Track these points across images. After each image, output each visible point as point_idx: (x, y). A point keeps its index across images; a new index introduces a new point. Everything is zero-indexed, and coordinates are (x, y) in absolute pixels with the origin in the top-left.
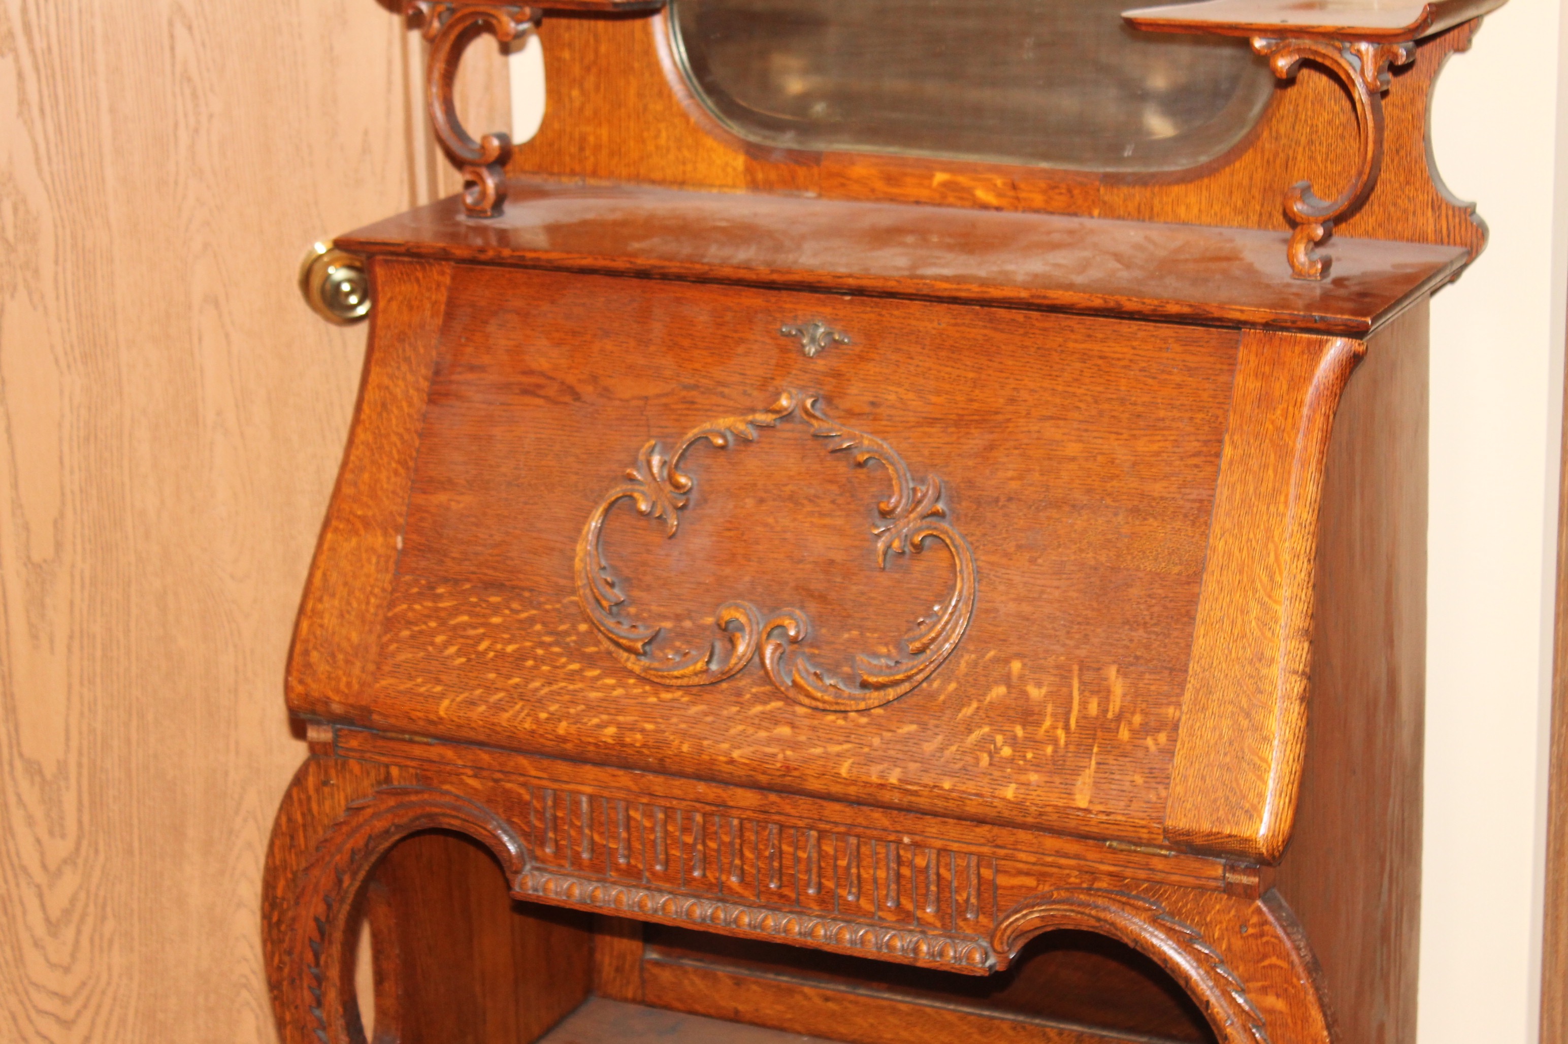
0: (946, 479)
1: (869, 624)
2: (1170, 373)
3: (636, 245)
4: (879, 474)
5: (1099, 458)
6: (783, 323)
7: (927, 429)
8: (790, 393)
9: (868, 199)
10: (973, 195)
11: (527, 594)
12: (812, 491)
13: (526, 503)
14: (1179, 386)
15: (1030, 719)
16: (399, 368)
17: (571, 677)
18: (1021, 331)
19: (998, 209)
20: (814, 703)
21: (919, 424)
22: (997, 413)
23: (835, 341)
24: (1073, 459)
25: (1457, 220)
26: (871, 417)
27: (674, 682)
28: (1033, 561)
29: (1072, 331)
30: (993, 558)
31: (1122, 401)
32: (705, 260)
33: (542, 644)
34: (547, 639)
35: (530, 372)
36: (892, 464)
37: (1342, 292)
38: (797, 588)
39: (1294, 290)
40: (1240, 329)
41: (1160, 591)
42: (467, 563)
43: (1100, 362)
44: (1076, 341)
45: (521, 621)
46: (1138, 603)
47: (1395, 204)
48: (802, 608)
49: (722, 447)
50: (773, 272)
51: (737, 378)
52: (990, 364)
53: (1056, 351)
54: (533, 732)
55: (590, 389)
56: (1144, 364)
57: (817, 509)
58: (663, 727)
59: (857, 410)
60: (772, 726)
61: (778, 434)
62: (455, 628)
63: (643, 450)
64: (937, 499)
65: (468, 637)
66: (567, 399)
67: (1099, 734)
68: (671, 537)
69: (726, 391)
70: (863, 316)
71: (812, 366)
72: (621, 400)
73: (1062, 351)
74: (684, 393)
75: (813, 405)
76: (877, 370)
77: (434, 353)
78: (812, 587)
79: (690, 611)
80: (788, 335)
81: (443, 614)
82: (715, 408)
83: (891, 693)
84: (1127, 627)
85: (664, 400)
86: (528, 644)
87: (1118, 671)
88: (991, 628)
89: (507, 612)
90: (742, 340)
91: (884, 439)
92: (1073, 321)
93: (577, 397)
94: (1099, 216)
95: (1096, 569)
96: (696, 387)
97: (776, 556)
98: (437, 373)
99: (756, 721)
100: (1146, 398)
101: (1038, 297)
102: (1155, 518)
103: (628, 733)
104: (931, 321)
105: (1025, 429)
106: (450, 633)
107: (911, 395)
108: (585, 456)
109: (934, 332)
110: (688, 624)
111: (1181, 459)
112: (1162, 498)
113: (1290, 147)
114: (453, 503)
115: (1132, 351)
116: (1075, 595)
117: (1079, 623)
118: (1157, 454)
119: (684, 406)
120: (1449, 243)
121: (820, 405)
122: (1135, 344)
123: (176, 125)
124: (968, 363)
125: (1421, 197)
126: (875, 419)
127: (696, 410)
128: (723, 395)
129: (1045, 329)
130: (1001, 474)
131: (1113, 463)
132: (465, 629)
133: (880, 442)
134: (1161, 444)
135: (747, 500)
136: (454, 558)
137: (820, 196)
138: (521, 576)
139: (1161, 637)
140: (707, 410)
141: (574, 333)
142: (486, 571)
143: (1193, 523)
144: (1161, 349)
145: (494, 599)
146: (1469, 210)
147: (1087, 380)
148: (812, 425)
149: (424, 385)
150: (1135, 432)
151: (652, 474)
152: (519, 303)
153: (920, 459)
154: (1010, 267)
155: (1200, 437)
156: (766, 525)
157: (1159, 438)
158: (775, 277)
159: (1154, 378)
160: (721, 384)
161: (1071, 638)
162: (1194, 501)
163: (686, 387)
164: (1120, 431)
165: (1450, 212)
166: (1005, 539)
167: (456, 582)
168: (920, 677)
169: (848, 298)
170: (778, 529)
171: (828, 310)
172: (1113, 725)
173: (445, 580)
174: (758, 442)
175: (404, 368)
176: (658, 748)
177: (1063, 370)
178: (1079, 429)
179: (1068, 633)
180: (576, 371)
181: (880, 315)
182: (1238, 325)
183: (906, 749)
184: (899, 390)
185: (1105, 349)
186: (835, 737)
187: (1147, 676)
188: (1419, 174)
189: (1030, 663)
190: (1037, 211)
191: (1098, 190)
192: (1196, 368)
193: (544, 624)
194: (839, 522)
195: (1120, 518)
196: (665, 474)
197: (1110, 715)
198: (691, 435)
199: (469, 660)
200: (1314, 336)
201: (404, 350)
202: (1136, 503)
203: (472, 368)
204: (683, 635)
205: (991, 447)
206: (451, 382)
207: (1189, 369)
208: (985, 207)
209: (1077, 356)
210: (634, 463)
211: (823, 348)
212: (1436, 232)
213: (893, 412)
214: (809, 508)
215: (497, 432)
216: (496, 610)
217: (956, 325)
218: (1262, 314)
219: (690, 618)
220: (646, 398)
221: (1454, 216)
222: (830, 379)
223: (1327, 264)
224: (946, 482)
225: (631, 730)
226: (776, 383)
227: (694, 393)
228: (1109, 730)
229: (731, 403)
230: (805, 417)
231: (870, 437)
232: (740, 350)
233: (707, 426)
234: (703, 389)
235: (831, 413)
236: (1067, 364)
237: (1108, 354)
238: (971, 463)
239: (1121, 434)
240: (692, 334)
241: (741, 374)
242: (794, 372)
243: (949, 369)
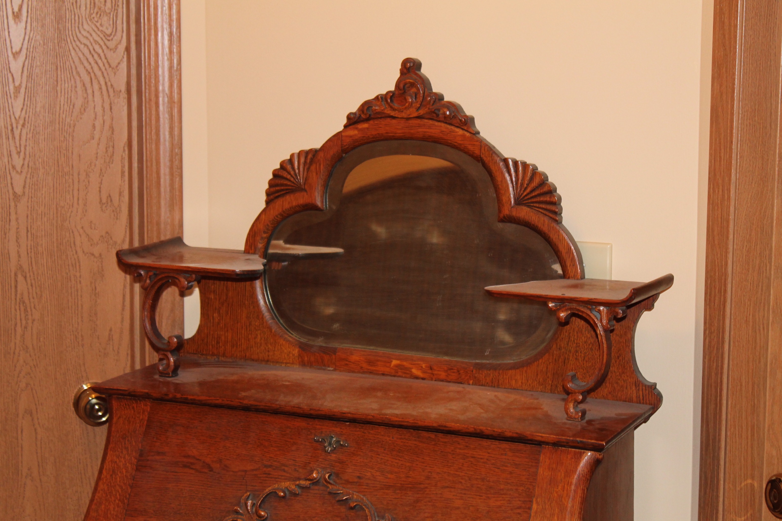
0: (394, 516)
2: (507, 466)
3: (244, 394)
4: (361, 513)
5: (471, 508)
6: (315, 436)
7: (386, 491)
8: (318, 470)
9: (359, 372)
10: (411, 372)
14: (511, 473)
16: (122, 452)
18: (433, 443)
19: (423, 379)
21: (382, 488)
22: (420, 484)
23: (341, 445)
24: (458, 508)
25: (647, 392)
29: (459, 444)
31: (483, 480)
32: (278, 403)
35: (188, 457)
36: (368, 508)
37: (591, 428)
39: (567, 426)
40: (541, 445)
43: (472, 460)
44: (460, 449)
47: (617, 383)
49: (283, 497)
50: (311, 409)
51: (291, 462)
52: (418, 459)
53: (450, 453)
55: (217, 466)
56: (493, 461)
59: (351, 480)
61: (311, 491)
63: (243, 498)
66: (206, 470)
69: (286, 468)
70: (355, 433)
71: (329, 457)
72: (233, 472)
73: (453, 454)
74: (265, 469)
75: (329, 477)
76: (362, 460)
77: (140, 445)
80: (318, 441)
82: (280, 477)
85: (255, 472)
90: (295, 443)
91: (364, 495)
92: (459, 439)
93: (211, 470)
94: (472, 384)
96: (270, 466)
98: (141, 455)
100: (495, 479)
101: (442, 426)
104: (389, 436)
105: (434, 492)
107: (378, 474)
108: (214, 500)
109: (390, 442)
111: (512, 510)
113: (566, 353)
115: (488, 455)
118: (500, 507)
119: (264, 476)
120: (643, 403)
121: (333, 477)
122: (489, 451)
123: (16, 325)
124: (406, 458)
125: (629, 380)
126: (359, 485)
127: (271, 478)
128: (284, 471)
129: (445, 442)
130: (422, 515)
131: (478, 511)
133: (362, 497)
134: (502, 502)
137: (335, 370)
140: (276, 478)
141: (211, 437)
144: (502, 454)
146: (653, 387)
147: (465, 469)
148: (328, 487)
149: (134, 461)
150: (489, 495)
151: (248, 510)
152: (184, 421)
153: (382, 506)
154: (429, 410)
155: (521, 499)
157: (501, 499)
158: (312, 412)
159: (498, 468)
160: (283, 465)
163: (266, 466)
164: (481, 494)
165: (644, 388)
169: (348, 423)
171: (338, 430)
174: (301, 495)
175: (125, 452)
177: (453, 463)
178: (461, 493)
180: (211, 457)
181: (363, 432)
182: (540, 443)
184: (372, 471)
185: (475, 453)
188: (628, 369)
190: (442, 381)
191: (472, 371)
192: (519, 464)
196: (254, 510)
198: (267, 490)
200: (577, 450)
201: (125, 444)
203: (158, 453)
205: (417, 501)
206: (148, 460)
207: (516, 465)
208: (417, 378)
209: (461, 456)
210: (238, 504)
211: (335, 448)
212: (638, 397)
213: (369, 482)
215: (170, 486)
217: (401, 439)
218: (552, 438)
220: (246, 471)
221: (646, 390)
222: (338, 464)
223: (584, 413)
224: (394, 518)
226: (311, 465)
227: (269, 469)
229: (288, 475)
230: (325, 483)
231: (357, 494)
232: (294, 448)
233: (276, 486)
234: (274, 468)
235: (338, 481)
236: (456, 460)
237: (476, 456)
238: (407, 509)
239: (482, 496)
240: (270, 440)
241: (293, 460)
242: (320, 460)
243: (397, 461)
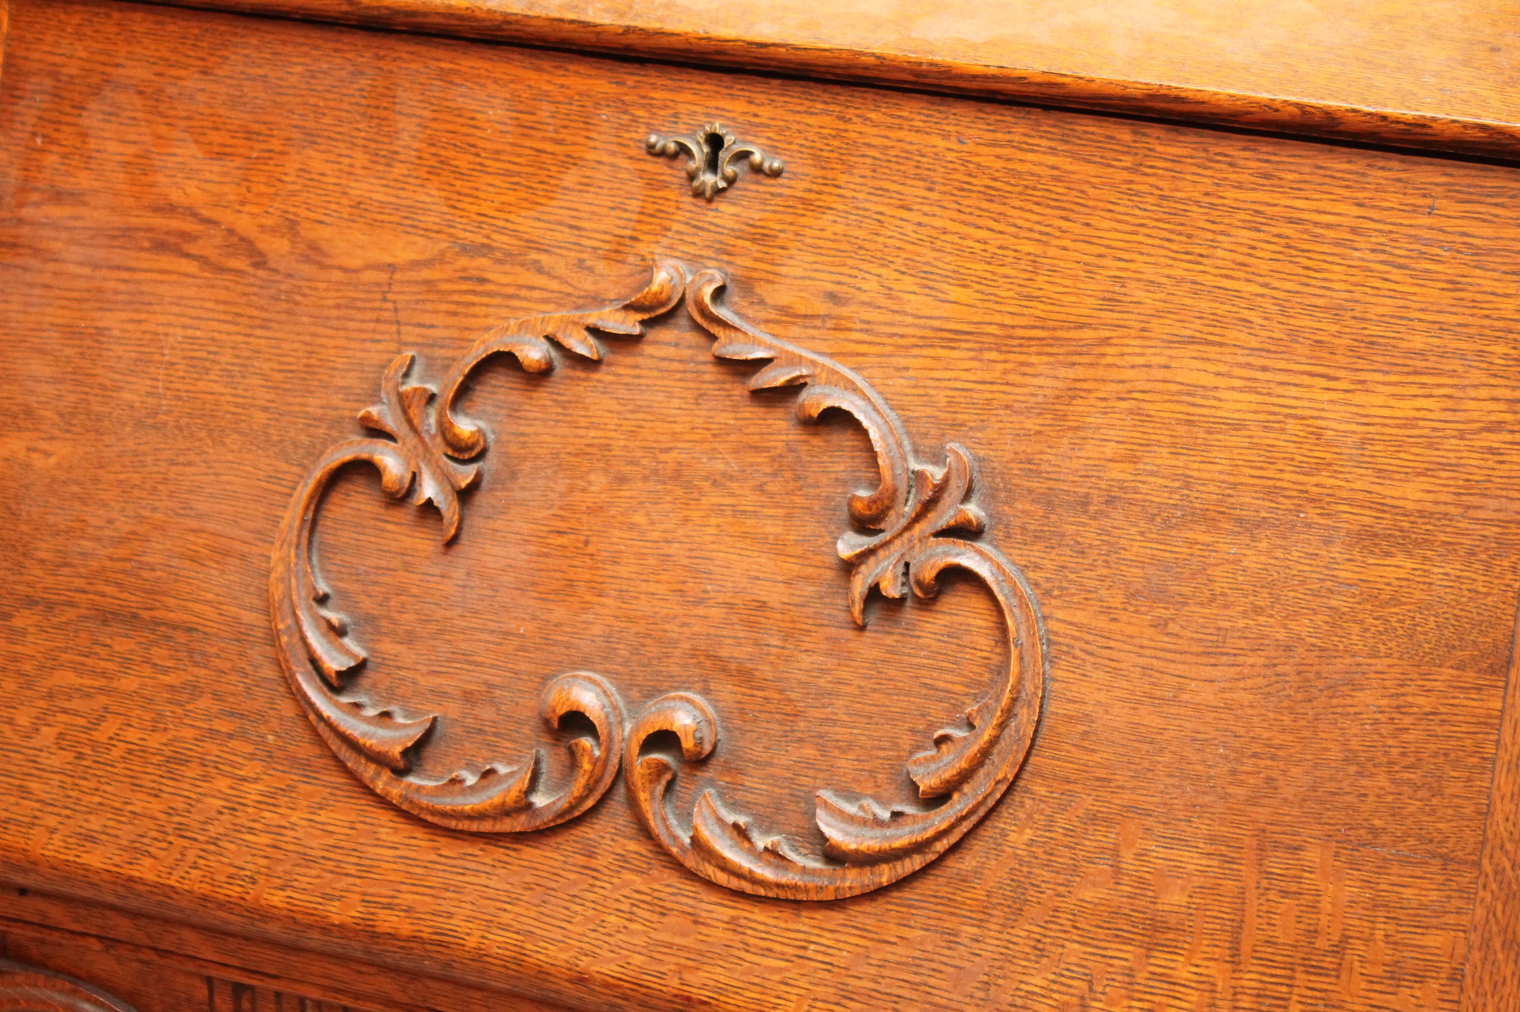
0: (982, 453)
1: (840, 733)
2: (1436, 259)
4: (845, 439)
5: (1292, 426)
6: (651, 129)
7: (945, 353)
11: (182, 637)
12: (720, 466)
13: (173, 463)
14: (1455, 285)
15: (1160, 938)
17: (269, 801)
18: (1128, 161)
20: (735, 883)
21: (926, 343)
22: (1081, 326)
23: (755, 169)
24: (1239, 426)
26: (829, 324)
27: (464, 825)
28: (1161, 625)
29: (1231, 165)
30: (1079, 617)
31: (1336, 312)
33: (213, 733)
34: (224, 727)
35: (171, 209)
36: (873, 419)
38: (694, 653)
41: (1421, 700)
42: (66, 570)
43: (1288, 230)
44: (1239, 186)
45: (172, 688)
46: (1376, 722)
48: (706, 692)
49: (544, 373)
50: (630, 29)
51: (568, 236)
52: (1067, 225)
53: (1198, 203)
54: (205, 898)
55: (282, 245)
57: (729, 501)
58: (446, 906)
59: (801, 309)
60: (655, 917)
61: (647, 350)
62: (50, 695)
63: (390, 372)
64: (967, 497)
65: (76, 713)
66: (240, 263)
67: (1301, 977)
68: (451, 543)
69: (544, 258)
70: (811, 120)
71: (710, 216)
72: (342, 269)
73: (1211, 206)
74: (463, 262)
75: (715, 297)
76: (839, 228)
78: (724, 653)
79: (490, 686)
80: (661, 153)
81: (27, 667)
82: (524, 293)
83: (885, 874)
84: (1352, 769)
85: (426, 274)
86: (190, 733)
87: (1337, 854)
88: (1076, 753)
89: (147, 671)
90: (571, 161)
91: (857, 369)
92: (1233, 147)
93: (260, 261)
95: (1288, 648)
96: (485, 249)
97: (653, 587)
99: (625, 907)
100: (1386, 306)
102: (1410, 555)
103: (383, 914)
104: (946, 136)
105: (1139, 360)
106: (42, 704)
107: (908, 283)
108: (279, 376)
109: (950, 156)
110: (487, 713)
111: (1461, 435)
112: (1421, 514)
114: (35, 455)
115: (1356, 211)
116: (1247, 697)
117: (1255, 755)
118: (1410, 423)
119: (464, 287)
121: (734, 295)
122: (1360, 195)
124: (1020, 222)
126: (837, 328)
127: (488, 294)
128: (540, 270)
129: (1178, 160)
130: (1091, 451)
131: (1319, 436)
132: (70, 698)
133: (849, 376)
134: (1419, 403)
135: (592, 477)
136: (42, 561)
138: (171, 602)
139: (1420, 794)
140: (510, 296)
141: (249, 134)
142: (108, 589)
143: (1488, 567)
144: (1415, 209)
145: (122, 645)
147: (1264, 266)
148: (715, 337)
150: (1363, 376)
151: (409, 420)
152: (139, 72)
153: (929, 411)
155: (1500, 393)
156: (632, 527)
157: (1414, 390)
158: (631, 39)
159: (1403, 267)
160: (532, 244)
161: (1241, 783)
162: (1486, 522)
163: (466, 249)
164: (1333, 371)
166: (1102, 578)
167: (50, 606)
168: (941, 846)
169: (778, 81)
170: (655, 535)
171: (738, 106)
172: (1329, 962)
173: (30, 602)
174: (610, 364)
176: (440, 944)
177: (1214, 245)
178: (1249, 365)
179: (1233, 772)
180: (255, 210)
181: (842, 117)
183: (917, 979)
184: (884, 271)
185: (1299, 204)
186: (777, 947)
187: (1395, 869)
189: (1159, 829)
192: (1490, 252)
193: (217, 696)
194: (771, 529)
195: (1336, 551)
196: (434, 419)
197: (1321, 943)
198: (479, 348)
199: (80, 756)
202: (1367, 520)
203: (58, 197)
204: (480, 731)
205: (1073, 392)
206: (21, 221)
207: (1477, 251)
209: (1242, 216)
210: (373, 396)
211: (731, 181)
213: (874, 315)
214: (713, 498)
215: (112, 320)
216: (126, 663)
217: (994, 144)
219: (492, 702)
220: (391, 268)
222: (747, 244)
224: (980, 460)
225: (389, 907)
226: (642, 248)
227: (483, 261)
228: (1319, 971)
229: (554, 285)
230: (701, 319)
231: (829, 365)
232: (570, 179)
233: (512, 328)
234: (499, 255)
235: (750, 312)
236: (1222, 233)
237: (1305, 216)
238: (1031, 424)
239: (1336, 379)
240: (474, 146)
241: (571, 227)
242: (675, 227)
243: (982, 234)
